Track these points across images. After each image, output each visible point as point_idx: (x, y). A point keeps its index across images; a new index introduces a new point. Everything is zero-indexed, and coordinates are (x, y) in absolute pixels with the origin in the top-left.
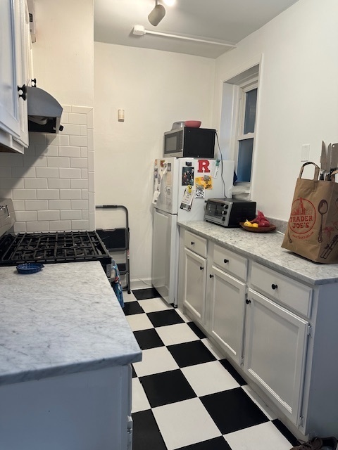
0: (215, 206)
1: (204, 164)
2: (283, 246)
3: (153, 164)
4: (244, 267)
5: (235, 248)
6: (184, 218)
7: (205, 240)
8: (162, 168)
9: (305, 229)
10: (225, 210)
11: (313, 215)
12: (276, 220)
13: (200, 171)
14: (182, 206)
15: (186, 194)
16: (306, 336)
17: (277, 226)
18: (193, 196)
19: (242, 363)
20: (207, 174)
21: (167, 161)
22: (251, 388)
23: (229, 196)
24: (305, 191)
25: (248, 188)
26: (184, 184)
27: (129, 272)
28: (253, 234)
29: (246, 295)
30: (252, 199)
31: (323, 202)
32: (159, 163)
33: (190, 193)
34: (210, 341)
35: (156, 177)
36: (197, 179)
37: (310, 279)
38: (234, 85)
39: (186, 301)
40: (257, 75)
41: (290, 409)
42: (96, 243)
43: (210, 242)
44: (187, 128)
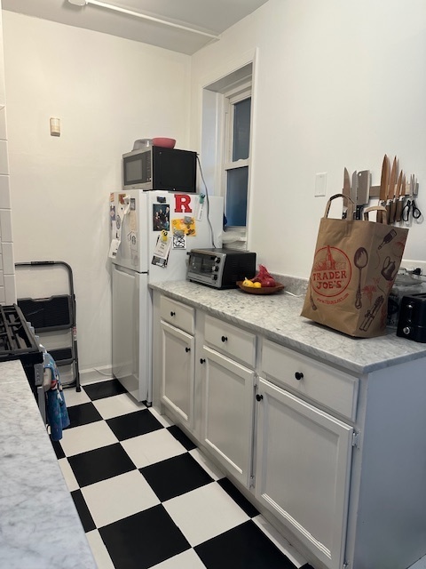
0: (200, 259)
1: (184, 200)
2: (303, 314)
3: (108, 200)
4: (250, 347)
5: (237, 319)
6: (158, 277)
7: (192, 309)
8: (123, 206)
9: (335, 290)
10: (216, 264)
11: (347, 270)
12: (282, 277)
13: (178, 210)
14: (155, 261)
15: (160, 243)
16: (351, 448)
17: (285, 285)
18: (170, 246)
19: (253, 486)
20: (188, 215)
21: (128, 195)
22: (265, 518)
23: (218, 246)
24: (335, 236)
25: (244, 234)
26: (155, 229)
27: (76, 359)
28: (256, 297)
29: (255, 387)
30: (249, 248)
31: (360, 251)
32: (117, 198)
33: (164, 241)
34: (202, 453)
35: (113, 218)
36: (175, 222)
37: (354, 365)
38: (217, 94)
39: (165, 397)
40: (250, 78)
41: (327, 552)
42: (17, 326)
43: (198, 311)
44: (156, 148)
